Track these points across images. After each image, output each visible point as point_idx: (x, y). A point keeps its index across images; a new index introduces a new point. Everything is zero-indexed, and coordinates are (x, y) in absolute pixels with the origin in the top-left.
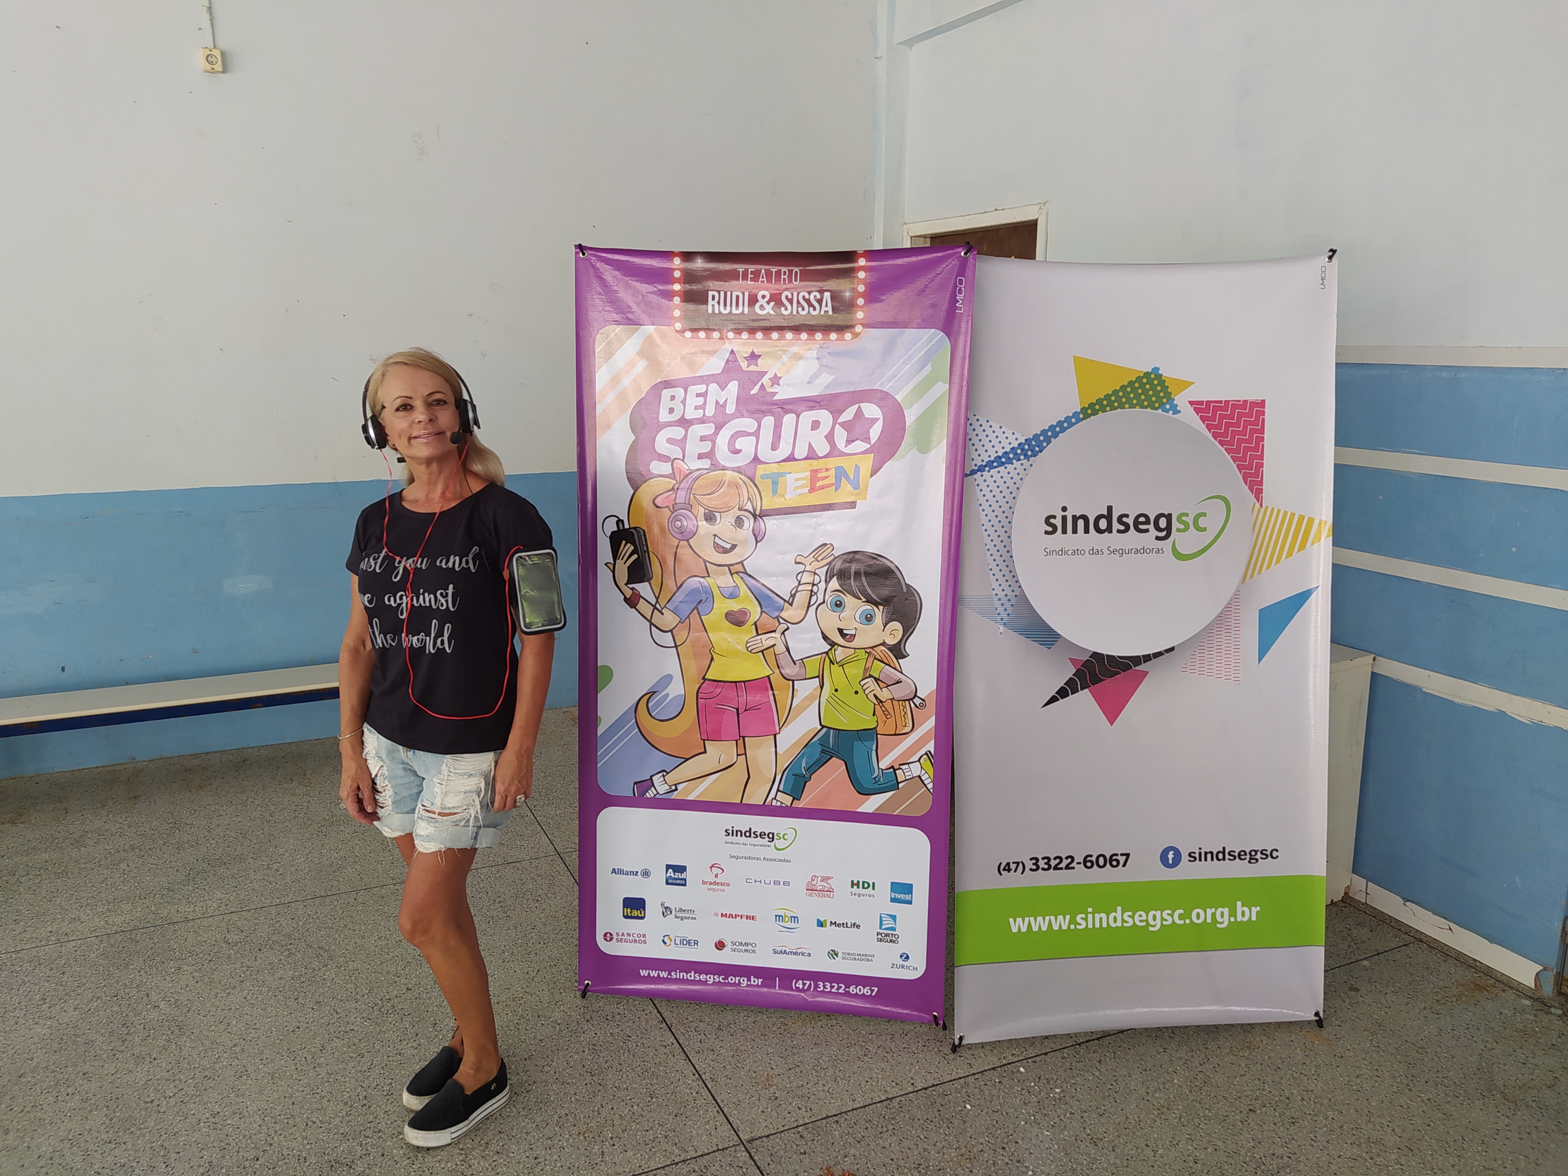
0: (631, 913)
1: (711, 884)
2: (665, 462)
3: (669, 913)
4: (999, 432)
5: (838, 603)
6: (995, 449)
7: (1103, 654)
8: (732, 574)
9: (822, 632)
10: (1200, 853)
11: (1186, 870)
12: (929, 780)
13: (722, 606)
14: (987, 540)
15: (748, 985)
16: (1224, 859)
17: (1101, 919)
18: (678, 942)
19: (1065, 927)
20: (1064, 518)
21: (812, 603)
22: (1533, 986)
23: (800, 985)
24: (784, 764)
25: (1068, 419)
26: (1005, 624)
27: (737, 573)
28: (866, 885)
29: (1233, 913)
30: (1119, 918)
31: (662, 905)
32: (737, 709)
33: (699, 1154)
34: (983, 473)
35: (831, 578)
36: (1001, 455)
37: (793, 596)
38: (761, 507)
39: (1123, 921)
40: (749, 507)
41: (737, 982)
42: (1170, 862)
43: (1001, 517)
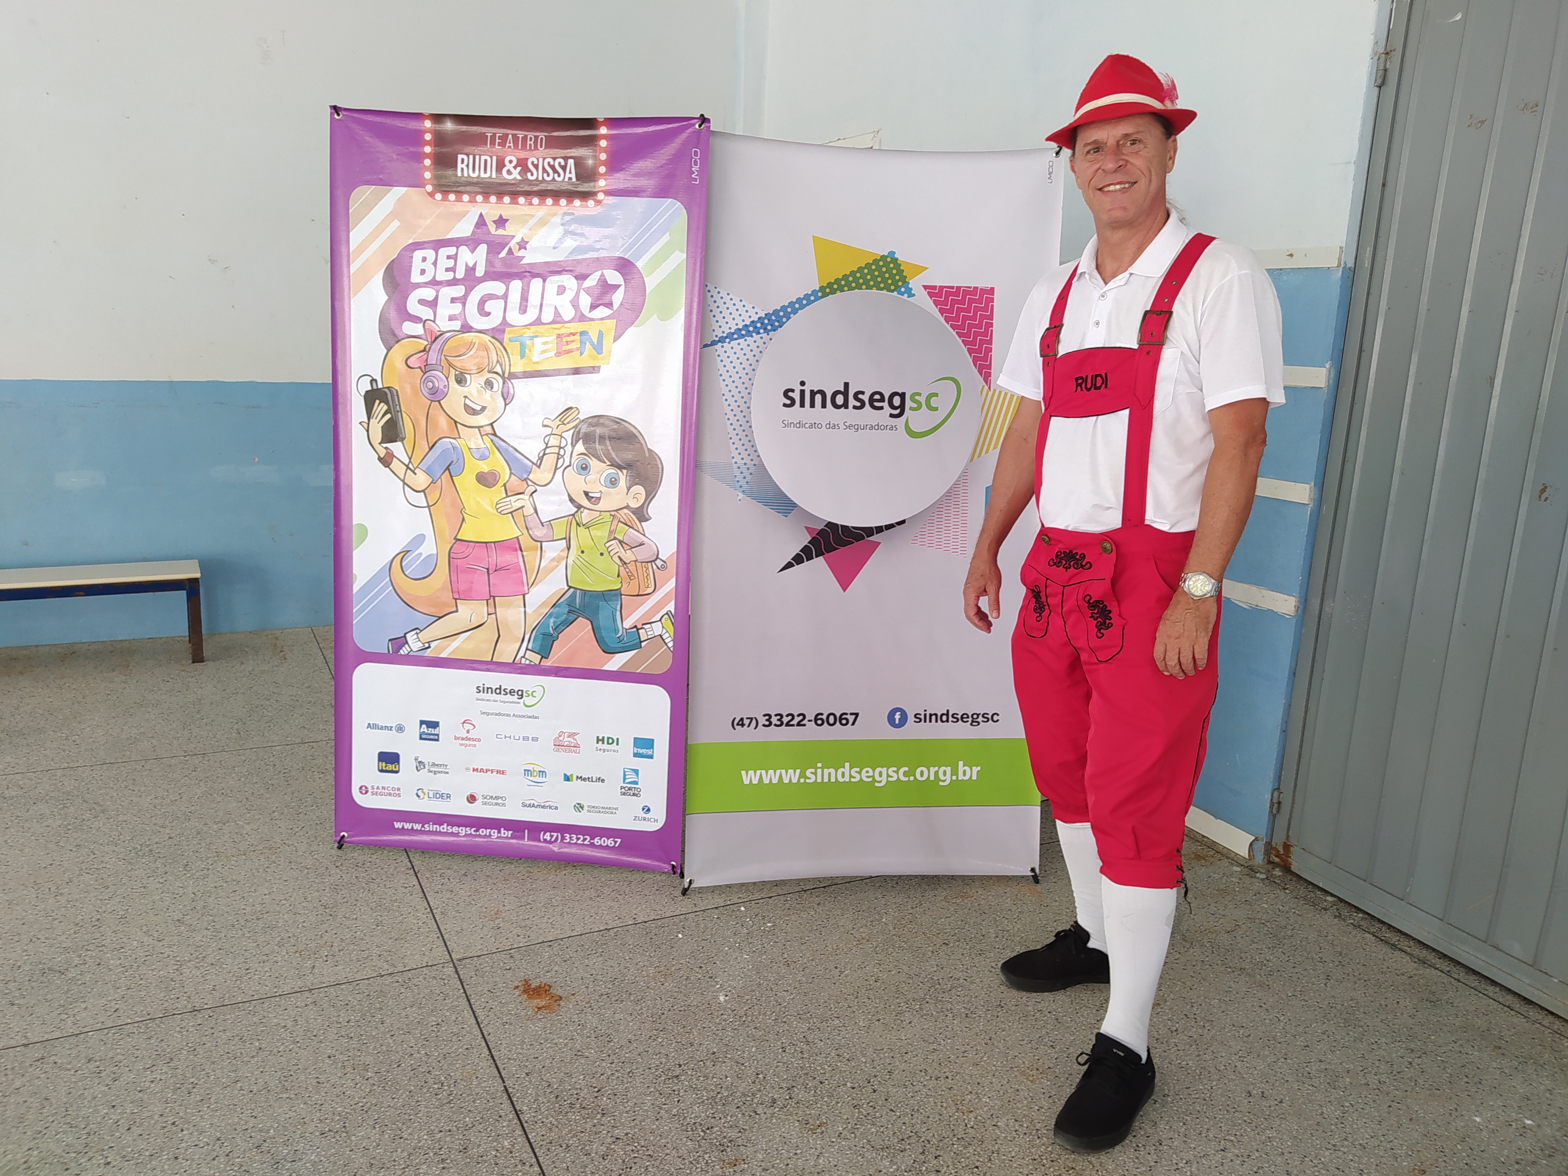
0: (386, 766)
1: (463, 739)
2: (417, 323)
3: (422, 767)
4: (739, 305)
5: (584, 466)
6: (735, 322)
7: (837, 525)
8: (482, 436)
9: (569, 495)
10: (925, 715)
11: (912, 731)
12: (670, 639)
13: (474, 466)
14: (727, 410)
15: (498, 837)
16: (947, 721)
17: (830, 774)
18: (431, 795)
19: (795, 780)
20: (802, 392)
21: (558, 466)
22: (1247, 857)
23: (547, 836)
24: (533, 622)
25: (807, 296)
26: (743, 491)
27: (487, 435)
28: (610, 741)
29: (955, 772)
30: (847, 774)
31: (416, 759)
32: (488, 569)
33: (407, 969)
34: (724, 344)
35: (577, 441)
36: (741, 327)
37: (541, 459)
38: (510, 370)
39: (851, 776)
40: (498, 369)
41: (488, 834)
42: (897, 722)
43: (741, 388)
